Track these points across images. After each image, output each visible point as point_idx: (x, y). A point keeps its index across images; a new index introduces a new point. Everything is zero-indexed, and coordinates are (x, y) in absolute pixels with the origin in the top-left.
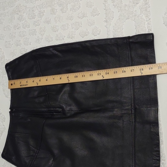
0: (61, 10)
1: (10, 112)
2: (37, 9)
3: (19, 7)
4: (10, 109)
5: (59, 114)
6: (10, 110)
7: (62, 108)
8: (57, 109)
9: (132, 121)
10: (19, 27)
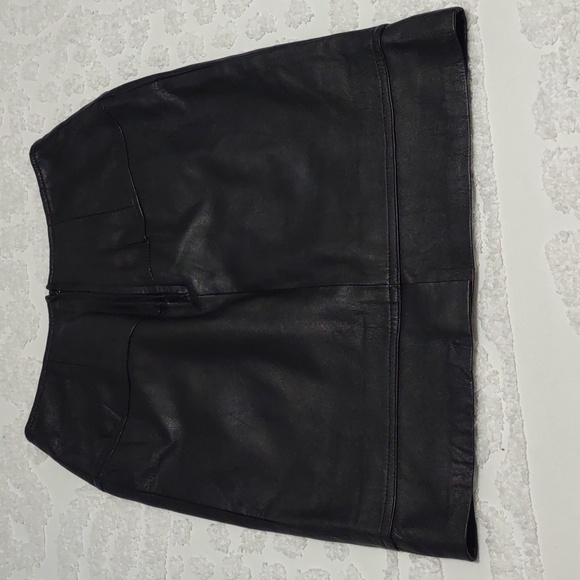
0: (196, 13)
1: (47, 298)
2: (127, 19)
3: (74, 17)
4: (48, 287)
5: (182, 304)
6: (47, 293)
7: (187, 284)
8: (175, 288)
9: (392, 328)
10: (79, 87)
